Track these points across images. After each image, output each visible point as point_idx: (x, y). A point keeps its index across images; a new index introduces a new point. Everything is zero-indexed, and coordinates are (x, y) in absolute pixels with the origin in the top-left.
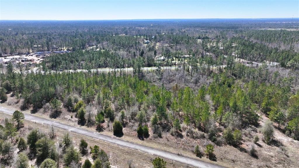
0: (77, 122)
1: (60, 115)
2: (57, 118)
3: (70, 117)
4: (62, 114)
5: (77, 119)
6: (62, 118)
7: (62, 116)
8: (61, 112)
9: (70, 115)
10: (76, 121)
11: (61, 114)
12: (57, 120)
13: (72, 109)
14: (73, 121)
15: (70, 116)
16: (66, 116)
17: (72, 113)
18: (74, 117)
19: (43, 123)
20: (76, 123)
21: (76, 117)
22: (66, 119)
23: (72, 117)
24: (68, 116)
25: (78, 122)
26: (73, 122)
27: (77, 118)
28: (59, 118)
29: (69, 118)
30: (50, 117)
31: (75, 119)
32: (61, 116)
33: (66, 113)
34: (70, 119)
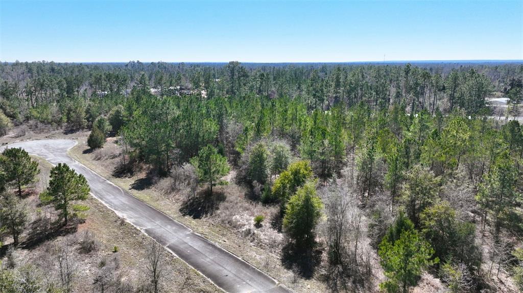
0: (279, 250)
1: (218, 209)
2: (204, 219)
3: (253, 222)
4: (226, 204)
5: (280, 237)
6: (223, 221)
7: (222, 212)
8: (221, 197)
9: (252, 215)
10: (273, 245)
11: (222, 205)
12: (202, 226)
13: (262, 190)
14: (260, 241)
15: (253, 218)
16: (238, 217)
17: (260, 206)
18: (268, 225)
19: (146, 231)
20: (276, 257)
21: (276, 224)
22: (234, 226)
23: (258, 225)
24: (246, 215)
25: (284, 249)
26: (260, 245)
27: (280, 231)
28: (211, 221)
29: (247, 227)
30: (181, 210)
31: (269, 234)
32: (219, 212)
33: (240, 204)
34: (248, 232)
